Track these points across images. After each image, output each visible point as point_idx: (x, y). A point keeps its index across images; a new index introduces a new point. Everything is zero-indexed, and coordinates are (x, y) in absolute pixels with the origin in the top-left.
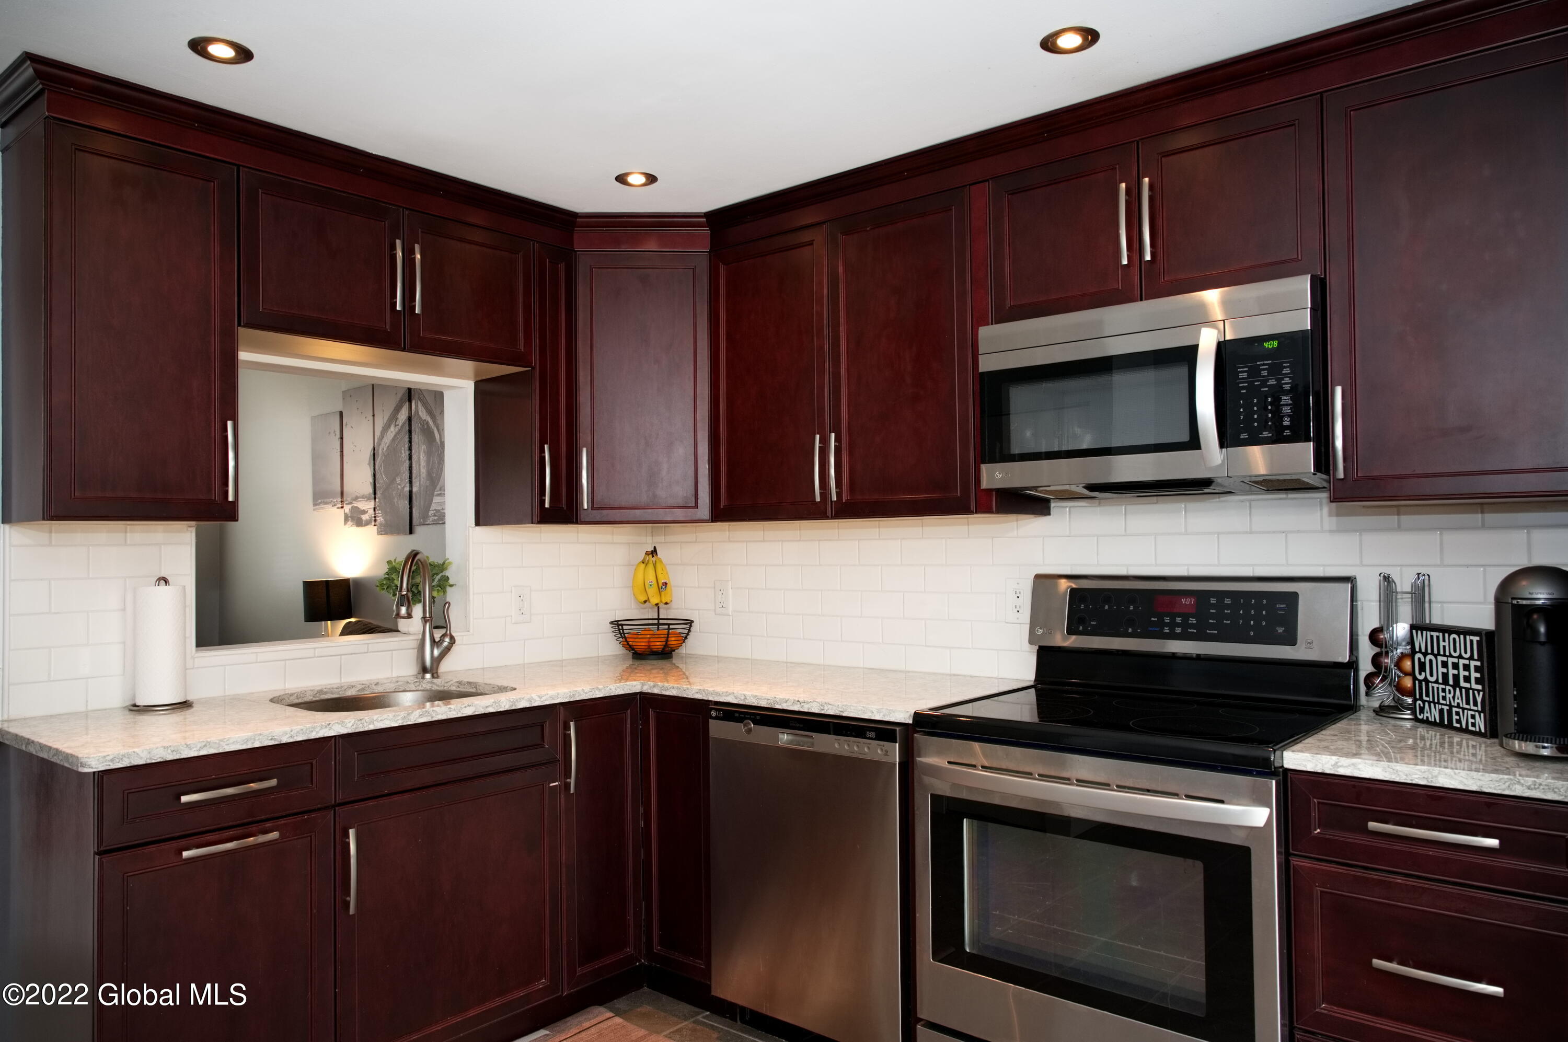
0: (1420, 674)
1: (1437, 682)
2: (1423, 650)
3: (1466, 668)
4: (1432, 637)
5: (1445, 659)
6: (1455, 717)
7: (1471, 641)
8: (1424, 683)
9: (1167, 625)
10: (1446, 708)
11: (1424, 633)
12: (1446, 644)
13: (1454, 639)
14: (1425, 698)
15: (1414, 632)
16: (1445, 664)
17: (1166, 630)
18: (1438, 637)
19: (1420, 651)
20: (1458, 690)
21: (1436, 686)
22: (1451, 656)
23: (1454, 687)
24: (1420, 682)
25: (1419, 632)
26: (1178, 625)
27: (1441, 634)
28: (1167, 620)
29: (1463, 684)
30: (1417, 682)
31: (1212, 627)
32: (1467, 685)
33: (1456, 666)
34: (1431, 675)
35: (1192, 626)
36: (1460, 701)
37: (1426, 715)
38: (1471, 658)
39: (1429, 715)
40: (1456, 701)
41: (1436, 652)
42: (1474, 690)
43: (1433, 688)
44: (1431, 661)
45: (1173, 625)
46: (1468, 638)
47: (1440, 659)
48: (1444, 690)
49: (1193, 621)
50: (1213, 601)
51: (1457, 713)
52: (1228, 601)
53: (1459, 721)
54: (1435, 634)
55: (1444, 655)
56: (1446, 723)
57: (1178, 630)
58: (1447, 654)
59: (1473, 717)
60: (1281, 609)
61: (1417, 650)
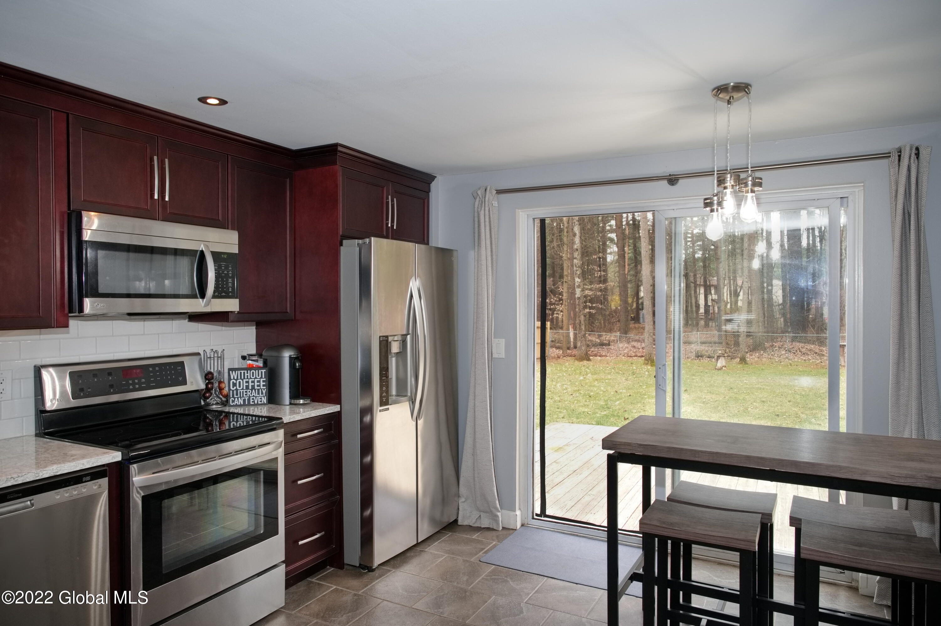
0: (233, 387)
1: (243, 389)
2: (236, 378)
3: (259, 382)
4: (241, 373)
5: (248, 380)
6: (251, 400)
7: (262, 372)
8: (235, 391)
9: (131, 384)
10: (247, 398)
11: (237, 372)
12: (249, 374)
13: (253, 373)
14: (235, 396)
15: (231, 372)
16: (247, 382)
17: (131, 387)
18: (244, 373)
19: (234, 379)
20: (254, 390)
21: (242, 391)
22: (251, 378)
23: (252, 390)
24: (233, 391)
25: (234, 372)
26: (137, 384)
27: (246, 371)
28: (131, 382)
29: (256, 387)
30: (231, 391)
31: (153, 382)
32: (259, 388)
33: (253, 382)
34: (240, 387)
35: (143, 383)
36: (255, 394)
37: (235, 403)
38: (261, 378)
39: (237, 403)
40: (253, 394)
41: (243, 378)
42: (261, 389)
43: (240, 392)
44: (240, 382)
45: (134, 384)
46: (260, 371)
47: (245, 380)
48: (246, 392)
49: (143, 380)
50: (151, 369)
51: (253, 399)
52: (157, 369)
53: (254, 402)
54: (242, 372)
55: (247, 378)
56: (247, 403)
57: (137, 386)
58: (249, 378)
59: (261, 399)
60: (180, 370)
61: (232, 378)
